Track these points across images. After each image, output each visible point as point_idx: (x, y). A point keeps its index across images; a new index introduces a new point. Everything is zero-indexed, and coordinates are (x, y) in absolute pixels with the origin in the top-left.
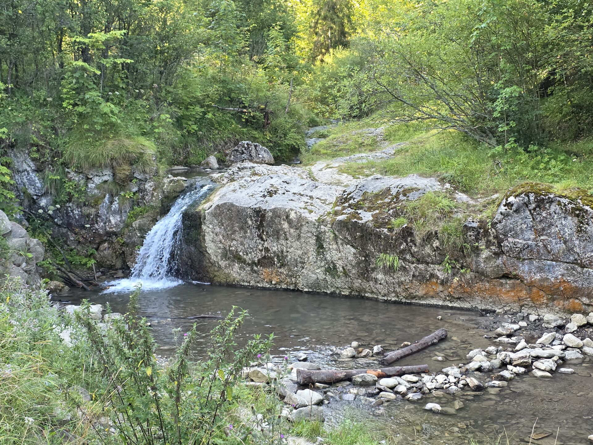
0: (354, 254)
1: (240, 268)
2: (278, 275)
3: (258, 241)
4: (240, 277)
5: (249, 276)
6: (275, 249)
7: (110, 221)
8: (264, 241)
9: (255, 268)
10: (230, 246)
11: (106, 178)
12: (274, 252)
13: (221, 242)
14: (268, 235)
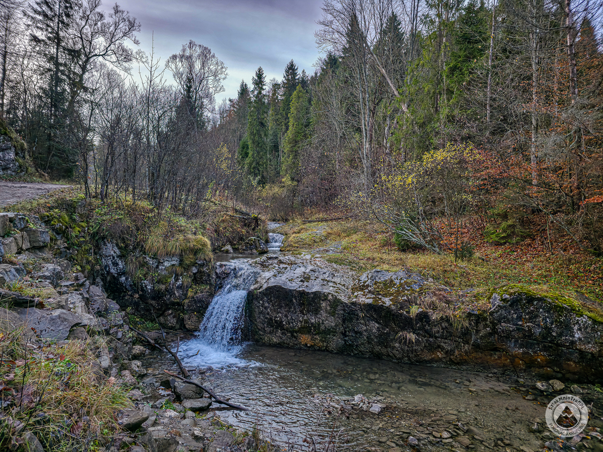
0: (378, 328)
1: (282, 334)
2: (313, 340)
3: (300, 315)
4: (282, 341)
5: (289, 340)
6: (313, 321)
7: (175, 294)
8: (304, 315)
9: (295, 334)
10: (276, 317)
11: (173, 263)
12: (312, 324)
13: (268, 314)
14: (308, 311)
